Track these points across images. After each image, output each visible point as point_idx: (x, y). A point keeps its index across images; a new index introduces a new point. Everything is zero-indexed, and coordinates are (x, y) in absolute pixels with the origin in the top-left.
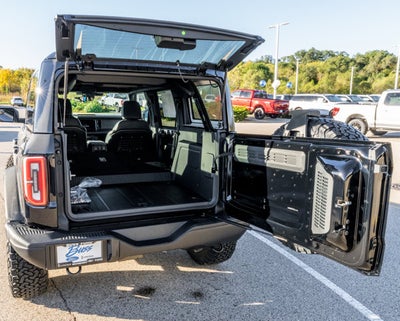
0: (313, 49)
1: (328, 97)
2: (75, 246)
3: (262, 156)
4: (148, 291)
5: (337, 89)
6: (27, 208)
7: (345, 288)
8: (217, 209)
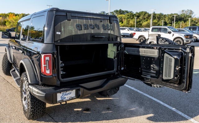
0: (121, 10)
1: (129, 28)
2: (65, 93)
3: (139, 52)
4: (88, 110)
5: (130, 25)
6: (41, 77)
7: (160, 100)
8: (116, 73)
